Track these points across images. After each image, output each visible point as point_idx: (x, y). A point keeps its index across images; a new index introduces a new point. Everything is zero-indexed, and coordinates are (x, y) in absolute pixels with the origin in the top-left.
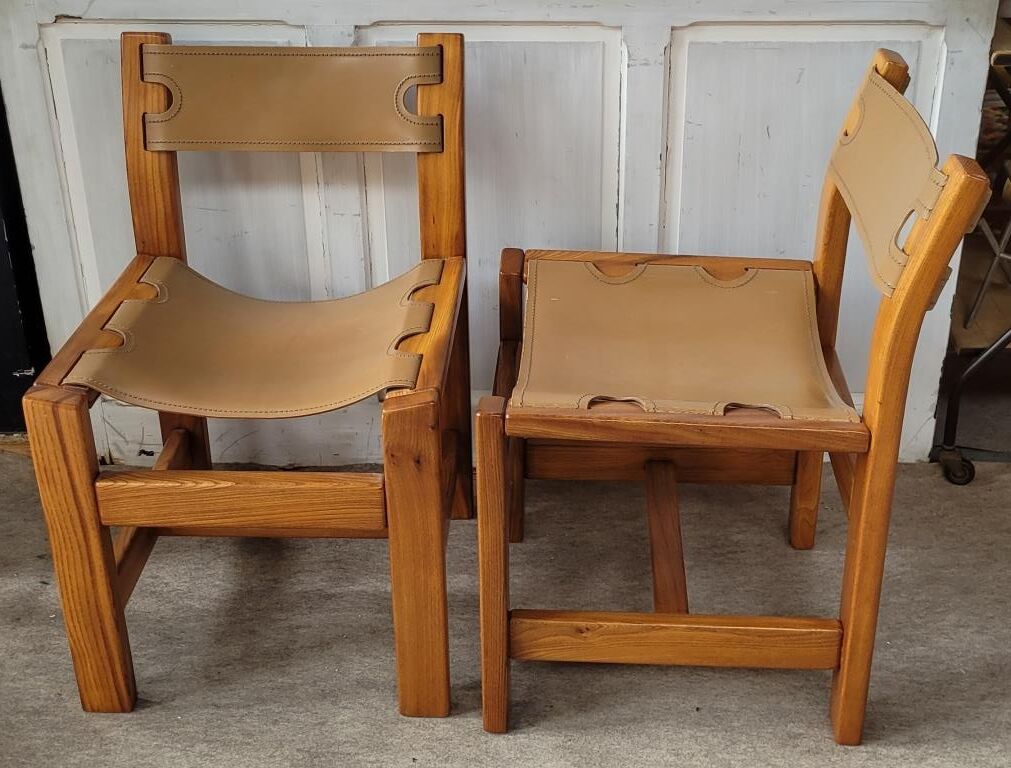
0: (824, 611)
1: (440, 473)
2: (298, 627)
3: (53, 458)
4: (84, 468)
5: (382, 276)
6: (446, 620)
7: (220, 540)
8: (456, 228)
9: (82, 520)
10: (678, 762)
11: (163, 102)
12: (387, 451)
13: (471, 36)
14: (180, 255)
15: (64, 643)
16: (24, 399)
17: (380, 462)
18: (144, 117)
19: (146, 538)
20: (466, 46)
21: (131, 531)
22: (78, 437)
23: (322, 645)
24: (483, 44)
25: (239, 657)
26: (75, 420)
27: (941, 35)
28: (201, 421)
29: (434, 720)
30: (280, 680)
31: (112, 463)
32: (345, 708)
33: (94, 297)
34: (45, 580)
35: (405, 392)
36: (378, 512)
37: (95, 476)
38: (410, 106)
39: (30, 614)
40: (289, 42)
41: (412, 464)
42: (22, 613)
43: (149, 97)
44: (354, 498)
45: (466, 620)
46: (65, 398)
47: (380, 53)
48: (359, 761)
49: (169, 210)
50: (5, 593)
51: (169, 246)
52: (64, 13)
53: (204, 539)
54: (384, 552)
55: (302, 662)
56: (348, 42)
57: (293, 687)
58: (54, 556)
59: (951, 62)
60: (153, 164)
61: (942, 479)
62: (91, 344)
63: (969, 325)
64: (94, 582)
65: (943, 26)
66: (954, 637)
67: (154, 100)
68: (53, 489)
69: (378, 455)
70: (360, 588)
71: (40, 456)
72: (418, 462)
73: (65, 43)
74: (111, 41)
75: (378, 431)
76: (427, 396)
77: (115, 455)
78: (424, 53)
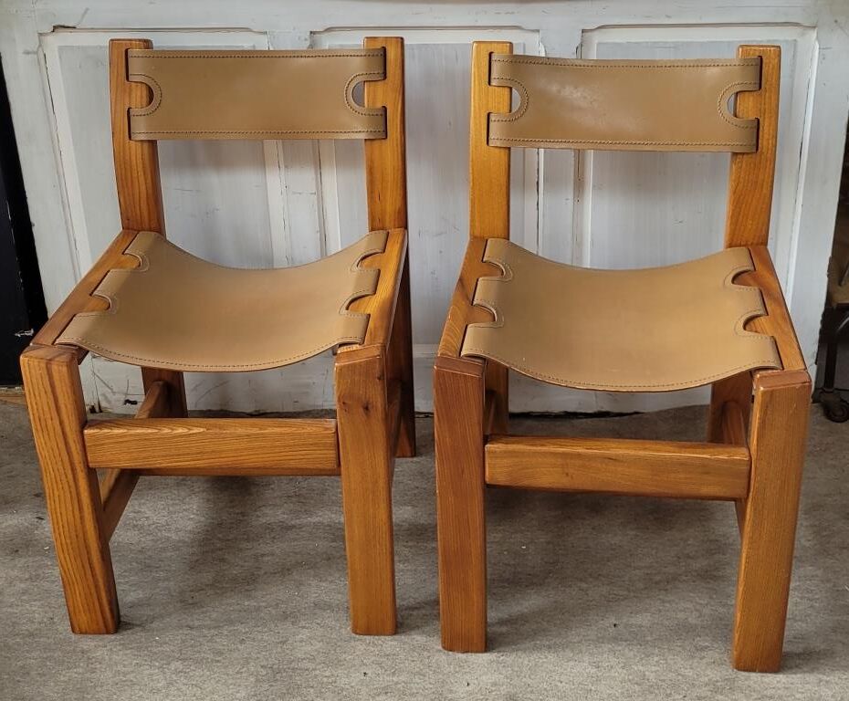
0: (724, 536)
1: (387, 417)
2: (263, 555)
3: (46, 409)
4: (74, 418)
5: (335, 245)
6: (392, 548)
7: (194, 478)
8: (399, 204)
9: (72, 464)
10: (599, 674)
11: (145, 99)
12: (339, 398)
13: (411, 39)
14: (159, 229)
15: (57, 571)
16: (21, 357)
17: (334, 408)
18: (128, 111)
19: (129, 479)
20: (406, 48)
21: (116, 472)
22: (69, 390)
23: (284, 571)
24: (420, 46)
25: (211, 582)
26: (66, 375)
27: (814, 34)
28: (178, 375)
29: (383, 638)
30: (246, 603)
31: (101, 411)
32: (304, 627)
33: (86, 265)
34: (40, 515)
35: (355, 347)
36: (332, 454)
37: (84, 424)
38: (358, 99)
39: (27, 546)
40: (254, 46)
41: (361, 410)
42: (19, 546)
43: (134, 95)
44: (311, 441)
45: (411, 547)
46: (58, 356)
47: (332, 54)
48: (316, 676)
49: (150, 191)
50: (6, 527)
51: (150, 221)
52: (62, 24)
53: (181, 477)
54: (338, 487)
55: (266, 587)
56: (304, 46)
57: (258, 609)
58: (47, 495)
59: (822, 57)
60: (137, 152)
61: (824, 419)
62: (81, 309)
63: (843, 283)
64: (82, 518)
65: (814, 27)
66: (839, 557)
67: (139, 95)
68: (46, 437)
69: (331, 401)
70: (317, 519)
71: (35, 407)
72: (366, 408)
73: (61, 49)
74: (101, 47)
75: (332, 380)
76: (373, 350)
77: (104, 404)
78: (370, 54)
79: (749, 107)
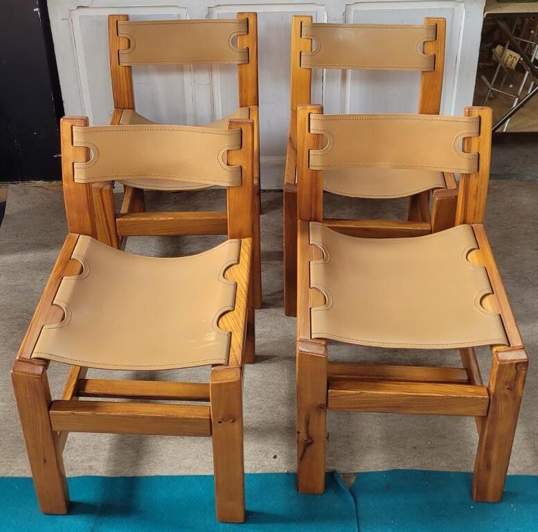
5: (219, 116)
8: (255, 94)
11: (127, 45)
13: (259, 11)
14: (133, 108)
18: (118, 52)
27: (463, 5)
40: (179, 15)
43: (121, 43)
52: (82, 5)
56: (204, 16)
59: (467, 17)
60: (122, 71)
67: (123, 43)
73: (80, 17)
78: (240, 22)
79: (430, 49)
